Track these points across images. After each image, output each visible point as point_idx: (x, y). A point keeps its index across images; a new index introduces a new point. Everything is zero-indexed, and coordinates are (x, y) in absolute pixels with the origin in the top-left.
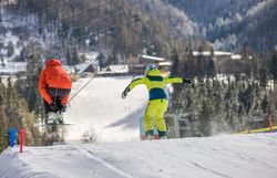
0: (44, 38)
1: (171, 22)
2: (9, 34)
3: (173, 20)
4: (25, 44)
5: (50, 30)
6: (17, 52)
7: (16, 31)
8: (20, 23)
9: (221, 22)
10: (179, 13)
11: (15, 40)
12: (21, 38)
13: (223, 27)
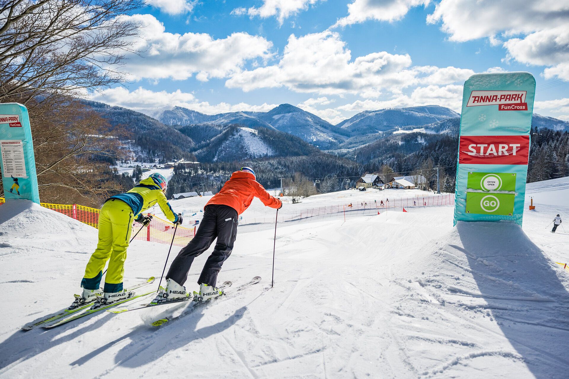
0: (143, 154)
1: (187, 142)
2: (132, 153)
3: (188, 142)
4: (138, 156)
5: (145, 151)
6: (135, 159)
7: (135, 152)
8: (136, 149)
9: (203, 142)
10: (190, 139)
11: (134, 155)
12: (136, 154)
13: (203, 144)
